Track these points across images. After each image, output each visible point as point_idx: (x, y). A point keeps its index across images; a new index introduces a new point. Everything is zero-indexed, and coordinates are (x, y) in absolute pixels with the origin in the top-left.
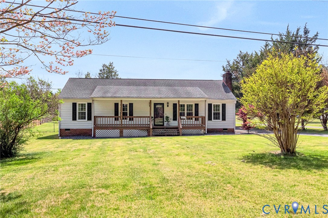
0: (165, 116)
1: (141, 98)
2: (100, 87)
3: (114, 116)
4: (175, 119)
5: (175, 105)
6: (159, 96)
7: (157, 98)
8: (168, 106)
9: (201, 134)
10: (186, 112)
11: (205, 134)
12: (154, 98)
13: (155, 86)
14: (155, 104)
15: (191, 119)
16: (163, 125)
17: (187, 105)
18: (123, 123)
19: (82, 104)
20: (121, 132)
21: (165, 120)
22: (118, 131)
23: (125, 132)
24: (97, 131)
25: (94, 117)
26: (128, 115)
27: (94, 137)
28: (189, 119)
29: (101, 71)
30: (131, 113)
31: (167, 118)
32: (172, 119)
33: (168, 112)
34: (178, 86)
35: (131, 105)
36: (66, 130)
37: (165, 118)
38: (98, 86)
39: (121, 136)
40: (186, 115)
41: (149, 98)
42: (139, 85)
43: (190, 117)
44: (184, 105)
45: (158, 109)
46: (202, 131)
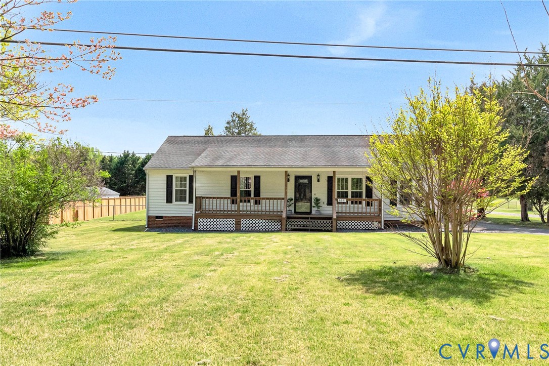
0: (313, 197)
1: (269, 167)
3: (229, 196)
4: (330, 203)
5: (330, 180)
6: (301, 164)
7: (302, 167)
8: (318, 181)
9: (373, 230)
10: (350, 190)
11: (380, 230)
13: (301, 147)
14: (297, 178)
15: (360, 203)
16: (310, 213)
17: (353, 179)
18: (241, 208)
19: (181, 178)
20: (238, 224)
21: (313, 204)
22: (231, 222)
23: (244, 222)
24: (200, 220)
25: (196, 198)
26: (252, 196)
27: (196, 230)
28: (356, 203)
29: (228, 123)
30: (257, 192)
31: (317, 200)
32: (326, 202)
33: (319, 190)
34: (341, 146)
35: (257, 179)
36: (157, 217)
37: (313, 201)
38: (208, 149)
39: (238, 230)
40: (350, 196)
41: (283, 167)
42: (275, 146)
43: (358, 200)
44: (346, 180)
45: (303, 185)
46: (375, 225)
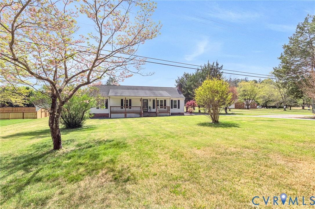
0: (149, 106)
1: (136, 96)
2: (112, 90)
3: (121, 106)
4: (154, 108)
5: (154, 101)
7: (145, 97)
8: (150, 101)
9: (168, 116)
10: (159, 104)
11: (170, 116)
12: (144, 96)
13: (142, 90)
14: (144, 100)
16: (148, 111)
17: (160, 100)
18: (126, 110)
19: (102, 100)
20: (126, 115)
21: (149, 108)
22: (124, 115)
23: (128, 115)
24: (112, 114)
25: (110, 107)
26: (129, 106)
27: (110, 118)
28: (162, 108)
29: (108, 80)
30: (130, 105)
31: (150, 107)
32: (152, 107)
33: (150, 104)
34: (154, 90)
35: (130, 100)
37: (148, 107)
38: (111, 90)
39: (126, 117)
40: (159, 105)
41: (140, 96)
42: (134, 90)
44: (159, 100)
45: (145, 102)
46: (168, 114)
